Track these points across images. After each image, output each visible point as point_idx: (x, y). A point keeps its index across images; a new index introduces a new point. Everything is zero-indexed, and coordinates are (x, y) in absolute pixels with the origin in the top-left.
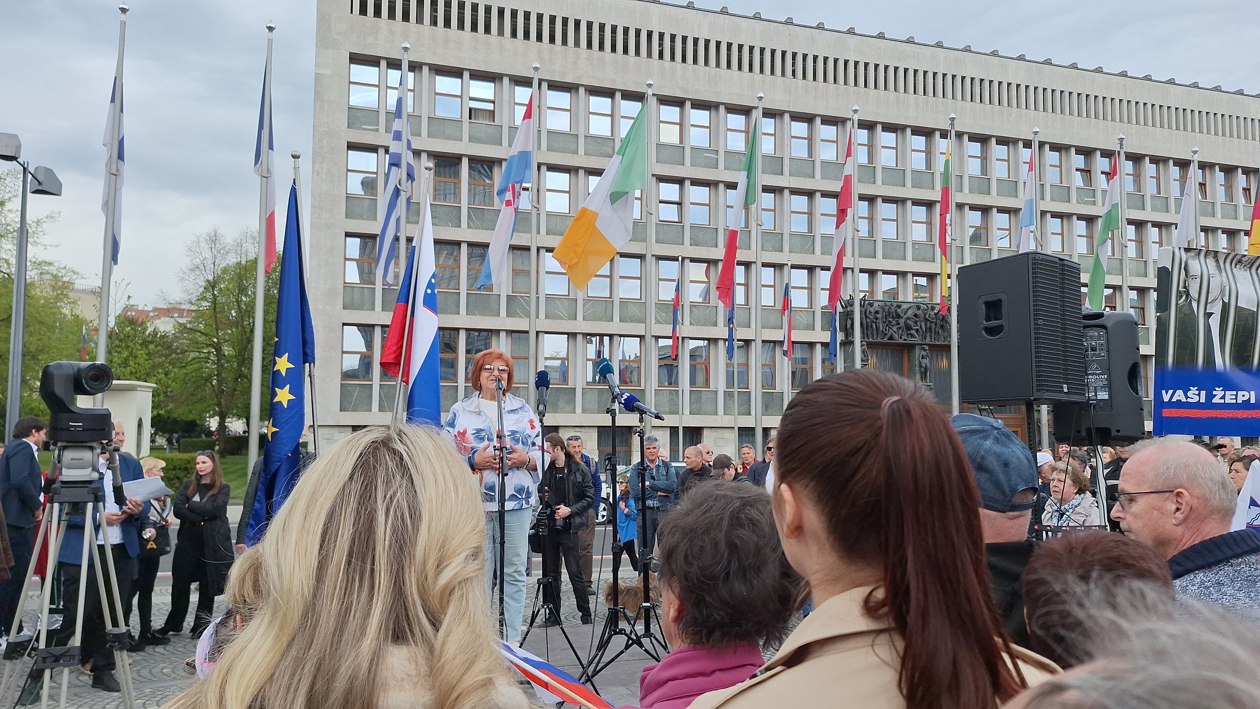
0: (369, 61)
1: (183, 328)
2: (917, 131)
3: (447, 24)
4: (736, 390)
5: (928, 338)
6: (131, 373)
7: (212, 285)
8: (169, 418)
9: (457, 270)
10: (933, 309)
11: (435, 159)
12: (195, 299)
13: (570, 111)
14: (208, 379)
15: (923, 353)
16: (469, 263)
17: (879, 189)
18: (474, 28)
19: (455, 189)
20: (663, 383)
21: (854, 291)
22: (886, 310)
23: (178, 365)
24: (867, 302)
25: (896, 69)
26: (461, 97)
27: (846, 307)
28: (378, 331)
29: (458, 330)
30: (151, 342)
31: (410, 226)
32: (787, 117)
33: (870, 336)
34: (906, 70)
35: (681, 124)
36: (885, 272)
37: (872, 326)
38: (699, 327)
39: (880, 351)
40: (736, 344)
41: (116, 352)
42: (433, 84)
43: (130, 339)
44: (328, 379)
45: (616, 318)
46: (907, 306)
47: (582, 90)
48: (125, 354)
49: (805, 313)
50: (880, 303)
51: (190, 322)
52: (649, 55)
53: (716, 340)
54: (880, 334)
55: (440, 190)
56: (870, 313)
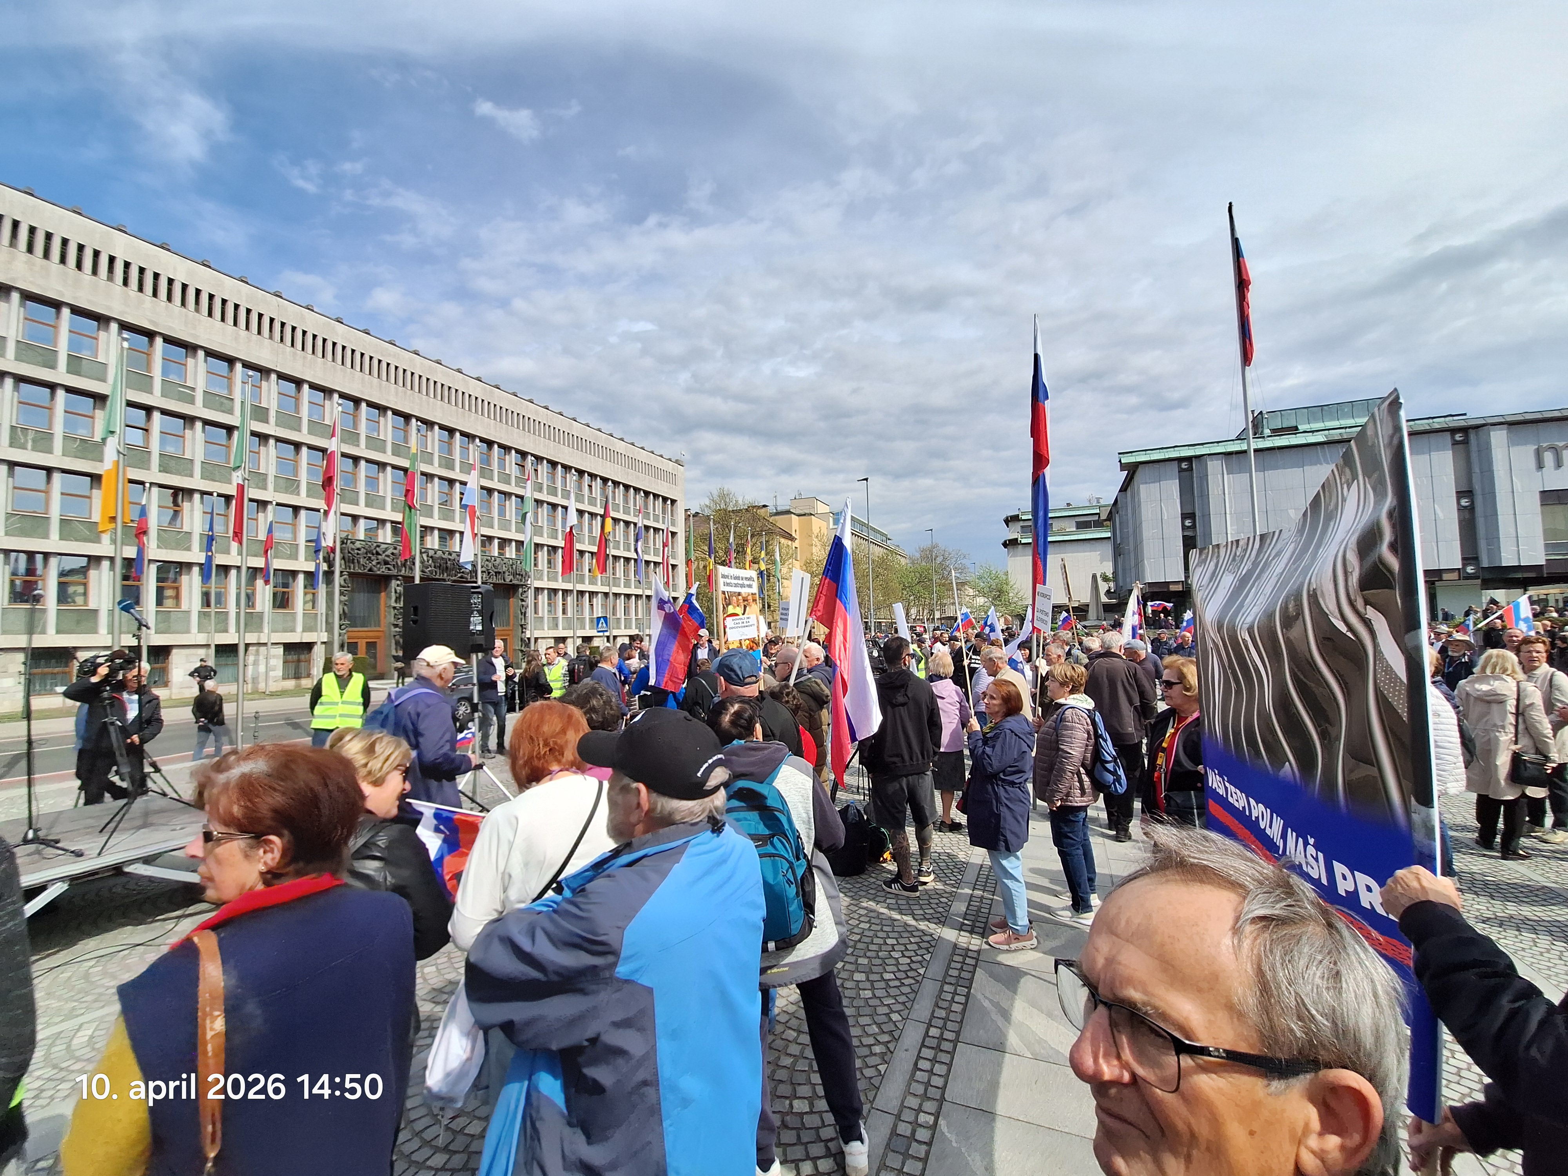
2: (396, 413)
4: (212, 610)
5: (403, 572)
17: (362, 452)
22: (367, 548)
24: (348, 541)
32: (274, 375)
33: (352, 568)
35: (149, 354)
36: (367, 518)
37: (353, 560)
38: (169, 551)
40: (214, 568)
45: (54, 536)
50: (360, 542)
52: (110, 278)
53: (188, 565)
54: (360, 566)
56: (352, 549)
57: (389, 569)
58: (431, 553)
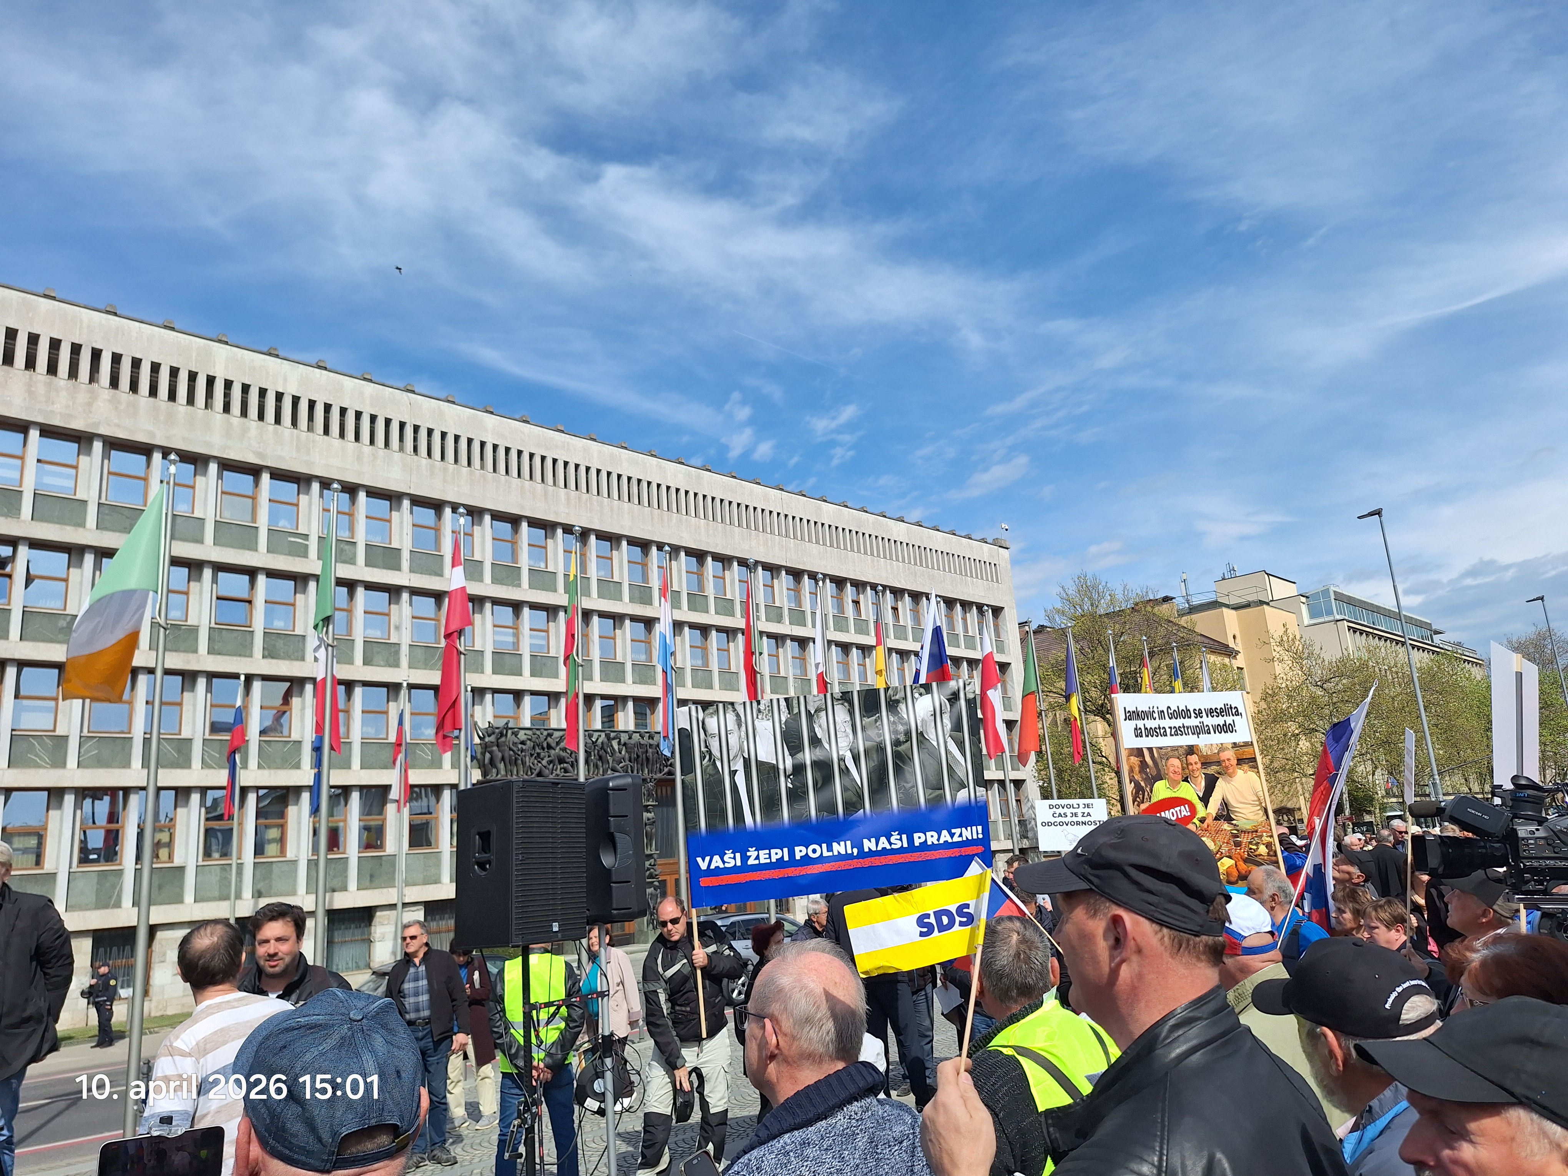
2: (569, 530)
10: (590, 736)
17: (524, 593)
20: (209, 855)
22: (535, 739)
27: (484, 737)
32: (406, 501)
33: (514, 773)
35: (254, 498)
36: (533, 693)
37: (516, 761)
38: (272, 771)
40: (324, 792)
45: (136, 763)
46: (561, 733)
47: (98, 442)
49: (430, 747)
50: (527, 732)
52: (209, 406)
53: (295, 790)
54: (526, 769)
56: (515, 744)
57: (566, 771)
58: (624, 738)
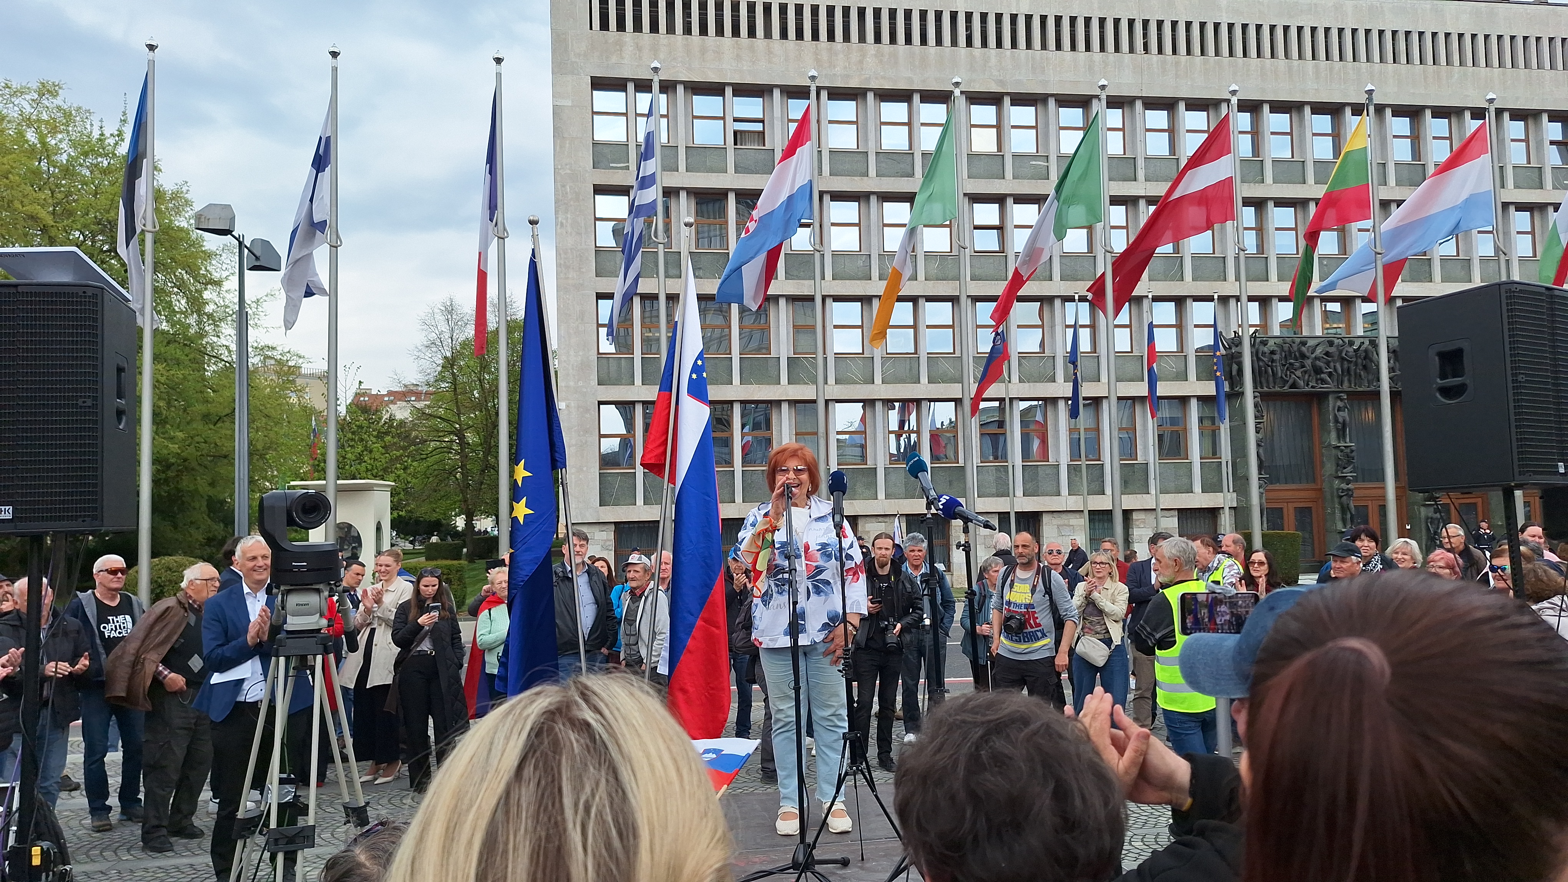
0: (614, 85)
1: (421, 414)
2: (1319, 108)
3: (704, 31)
4: (1084, 463)
5: (1346, 384)
6: (367, 470)
7: (450, 363)
8: (411, 519)
9: (727, 330)
10: (1351, 343)
11: (696, 198)
12: (432, 380)
13: (856, 123)
14: (452, 472)
15: (1339, 403)
16: (741, 319)
17: (1270, 189)
18: (736, 32)
19: (721, 229)
20: (988, 458)
21: (1239, 326)
22: (1286, 349)
23: (418, 457)
24: (1258, 340)
25: (1286, 29)
26: (723, 118)
27: (1230, 348)
28: (639, 409)
29: (731, 403)
30: (387, 433)
31: (670, 281)
32: (1139, 105)
33: (1265, 385)
34: (1300, 29)
35: (999, 127)
37: (1266, 372)
38: (1031, 384)
39: (1278, 403)
40: (1081, 402)
41: (349, 446)
42: (689, 106)
43: (364, 431)
44: (585, 469)
45: (924, 379)
46: (1316, 341)
47: (870, 96)
48: (360, 449)
49: (1174, 358)
50: (1277, 341)
51: (429, 407)
52: (954, 42)
53: (1054, 401)
54: (1278, 381)
55: (703, 232)
57: (1323, 381)
